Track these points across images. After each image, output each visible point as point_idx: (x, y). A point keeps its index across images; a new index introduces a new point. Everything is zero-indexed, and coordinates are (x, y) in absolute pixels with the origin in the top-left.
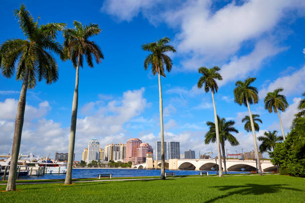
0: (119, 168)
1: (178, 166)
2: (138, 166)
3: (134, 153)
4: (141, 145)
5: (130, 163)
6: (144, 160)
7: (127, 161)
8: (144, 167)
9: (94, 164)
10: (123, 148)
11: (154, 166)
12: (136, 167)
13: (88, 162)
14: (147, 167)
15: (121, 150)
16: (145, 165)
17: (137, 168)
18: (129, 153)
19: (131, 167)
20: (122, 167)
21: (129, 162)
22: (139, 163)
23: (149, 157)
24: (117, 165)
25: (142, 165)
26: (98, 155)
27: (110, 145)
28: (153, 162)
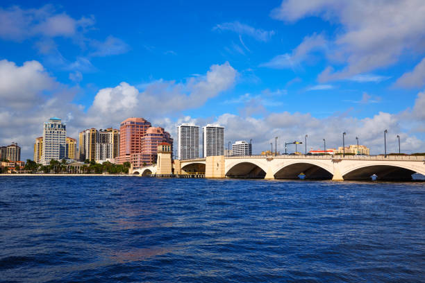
0: (104, 174)
1: (226, 171)
2: (141, 171)
3: (136, 146)
4: (149, 131)
5: (128, 165)
6: (154, 159)
7: (120, 161)
8: (153, 173)
9: (54, 166)
10: (115, 137)
11: (173, 170)
12: (138, 173)
13: (44, 162)
14: (159, 173)
15: (111, 140)
16: (155, 170)
17: (140, 175)
18: (125, 146)
19: (127, 172)
20: (110, 173)
21: (125, 163)
22: (145, 165)
23: (163, 153)
24: (99, 169)
25: (150, 168)
26: (63, 151)
27: (88, 132)
28: (173, 162)
